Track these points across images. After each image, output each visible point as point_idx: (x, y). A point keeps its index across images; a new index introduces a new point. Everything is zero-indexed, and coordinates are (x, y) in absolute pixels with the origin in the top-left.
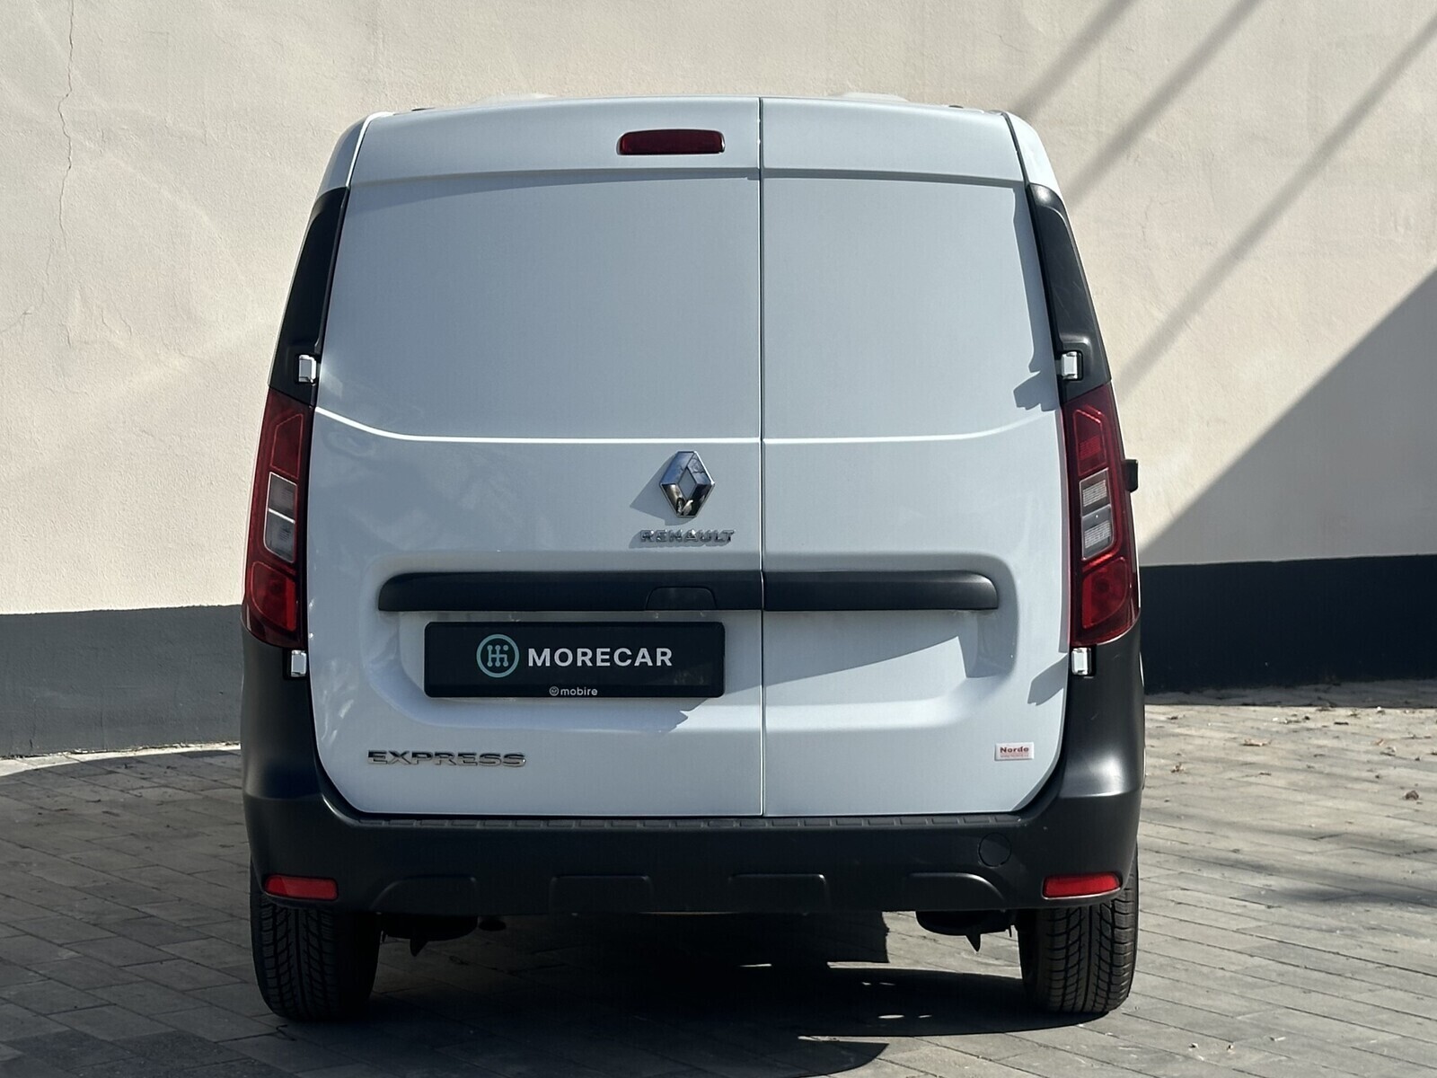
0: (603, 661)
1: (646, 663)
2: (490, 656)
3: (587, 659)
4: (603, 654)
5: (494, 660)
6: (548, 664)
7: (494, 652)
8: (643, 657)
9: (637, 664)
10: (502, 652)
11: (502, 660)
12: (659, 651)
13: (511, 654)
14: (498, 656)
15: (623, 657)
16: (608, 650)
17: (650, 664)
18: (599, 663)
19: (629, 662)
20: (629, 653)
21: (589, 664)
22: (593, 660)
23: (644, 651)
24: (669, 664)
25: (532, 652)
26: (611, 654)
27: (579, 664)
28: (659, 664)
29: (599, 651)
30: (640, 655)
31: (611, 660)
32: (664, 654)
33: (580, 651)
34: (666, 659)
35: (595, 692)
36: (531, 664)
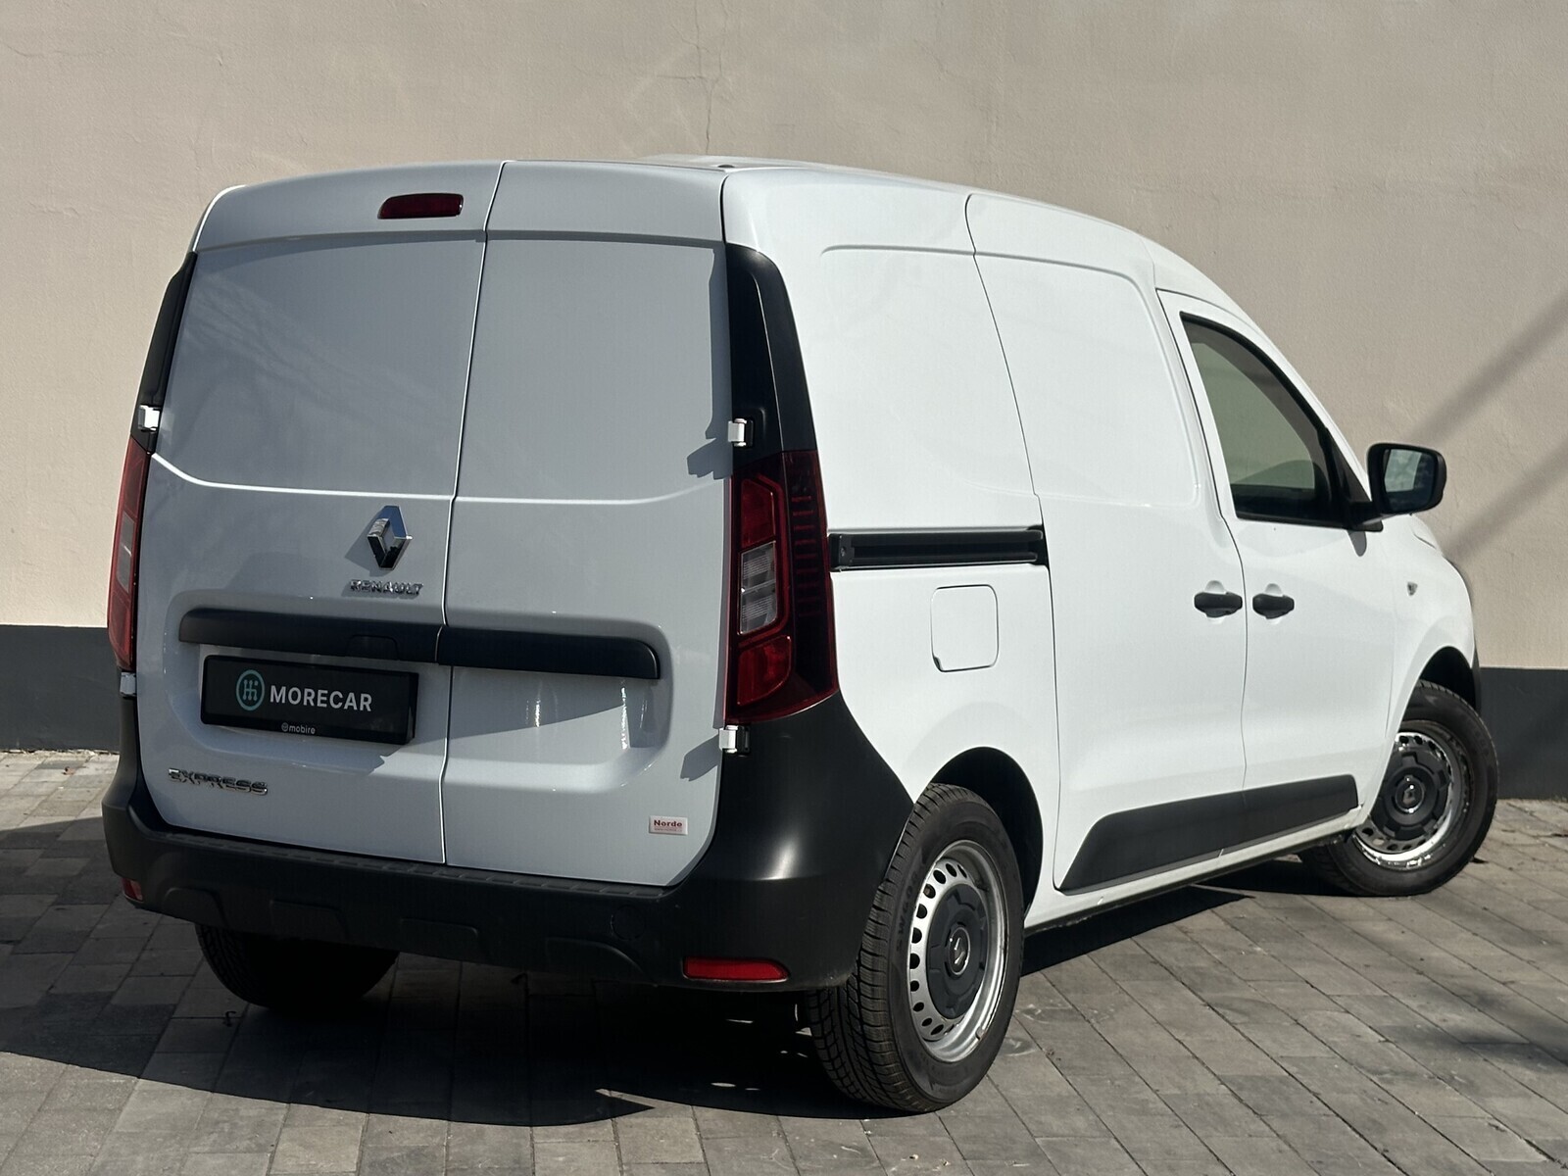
0: (322, 702)
1: (352, 707)
2: (246, 690)
3: (311, 699)
4: (323, 695)
5: (248, 693)
6: (283, 701)
7: (248, 687)
8: (351, 701)
9: (346, 707)
10: (253, 687)
11: (253, 694)
12: (363, 696)
13: (259, 688)
14: (250, 690)
15: (337, 700)
16: (326, 692)
17: (355, 708)
18: (319, 704)
19: (340, 704)
20: (341, 696)
21: (312, 704)
22: (315, 700)
23: (351, 695)
24: (369, 710)
25: (273, 688)
26: (328, 696)
27: (305, 703)
28: (362, 709)
29: (320, 692)
30: (349, 700)
31: (327, 702)
32: (366, 700)
33: (307, 691)
34: (367, 704)
35: (313, 731)
36: (272, 700)
